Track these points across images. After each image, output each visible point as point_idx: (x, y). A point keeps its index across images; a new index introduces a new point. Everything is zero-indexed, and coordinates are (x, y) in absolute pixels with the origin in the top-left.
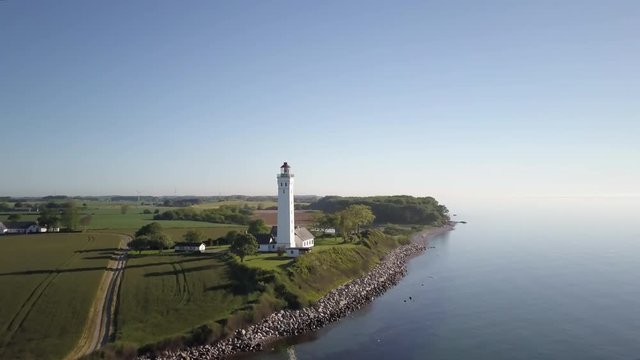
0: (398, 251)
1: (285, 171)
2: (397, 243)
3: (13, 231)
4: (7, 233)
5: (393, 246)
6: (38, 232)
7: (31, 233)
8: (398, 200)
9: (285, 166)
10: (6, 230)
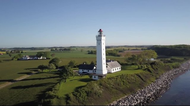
0: (171, 72)
1: (100, 33)
2: (172, 68)
3: (31, 58)
4: (29, 59)
5: (169, 69)
6: (37, 59)
7: (35, 59)
8: (179, 47)
9: (100, 31)
10: (29, 58)
